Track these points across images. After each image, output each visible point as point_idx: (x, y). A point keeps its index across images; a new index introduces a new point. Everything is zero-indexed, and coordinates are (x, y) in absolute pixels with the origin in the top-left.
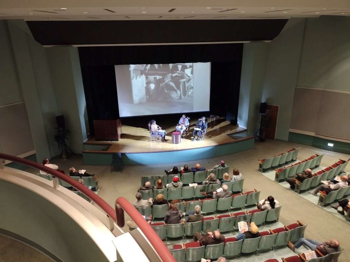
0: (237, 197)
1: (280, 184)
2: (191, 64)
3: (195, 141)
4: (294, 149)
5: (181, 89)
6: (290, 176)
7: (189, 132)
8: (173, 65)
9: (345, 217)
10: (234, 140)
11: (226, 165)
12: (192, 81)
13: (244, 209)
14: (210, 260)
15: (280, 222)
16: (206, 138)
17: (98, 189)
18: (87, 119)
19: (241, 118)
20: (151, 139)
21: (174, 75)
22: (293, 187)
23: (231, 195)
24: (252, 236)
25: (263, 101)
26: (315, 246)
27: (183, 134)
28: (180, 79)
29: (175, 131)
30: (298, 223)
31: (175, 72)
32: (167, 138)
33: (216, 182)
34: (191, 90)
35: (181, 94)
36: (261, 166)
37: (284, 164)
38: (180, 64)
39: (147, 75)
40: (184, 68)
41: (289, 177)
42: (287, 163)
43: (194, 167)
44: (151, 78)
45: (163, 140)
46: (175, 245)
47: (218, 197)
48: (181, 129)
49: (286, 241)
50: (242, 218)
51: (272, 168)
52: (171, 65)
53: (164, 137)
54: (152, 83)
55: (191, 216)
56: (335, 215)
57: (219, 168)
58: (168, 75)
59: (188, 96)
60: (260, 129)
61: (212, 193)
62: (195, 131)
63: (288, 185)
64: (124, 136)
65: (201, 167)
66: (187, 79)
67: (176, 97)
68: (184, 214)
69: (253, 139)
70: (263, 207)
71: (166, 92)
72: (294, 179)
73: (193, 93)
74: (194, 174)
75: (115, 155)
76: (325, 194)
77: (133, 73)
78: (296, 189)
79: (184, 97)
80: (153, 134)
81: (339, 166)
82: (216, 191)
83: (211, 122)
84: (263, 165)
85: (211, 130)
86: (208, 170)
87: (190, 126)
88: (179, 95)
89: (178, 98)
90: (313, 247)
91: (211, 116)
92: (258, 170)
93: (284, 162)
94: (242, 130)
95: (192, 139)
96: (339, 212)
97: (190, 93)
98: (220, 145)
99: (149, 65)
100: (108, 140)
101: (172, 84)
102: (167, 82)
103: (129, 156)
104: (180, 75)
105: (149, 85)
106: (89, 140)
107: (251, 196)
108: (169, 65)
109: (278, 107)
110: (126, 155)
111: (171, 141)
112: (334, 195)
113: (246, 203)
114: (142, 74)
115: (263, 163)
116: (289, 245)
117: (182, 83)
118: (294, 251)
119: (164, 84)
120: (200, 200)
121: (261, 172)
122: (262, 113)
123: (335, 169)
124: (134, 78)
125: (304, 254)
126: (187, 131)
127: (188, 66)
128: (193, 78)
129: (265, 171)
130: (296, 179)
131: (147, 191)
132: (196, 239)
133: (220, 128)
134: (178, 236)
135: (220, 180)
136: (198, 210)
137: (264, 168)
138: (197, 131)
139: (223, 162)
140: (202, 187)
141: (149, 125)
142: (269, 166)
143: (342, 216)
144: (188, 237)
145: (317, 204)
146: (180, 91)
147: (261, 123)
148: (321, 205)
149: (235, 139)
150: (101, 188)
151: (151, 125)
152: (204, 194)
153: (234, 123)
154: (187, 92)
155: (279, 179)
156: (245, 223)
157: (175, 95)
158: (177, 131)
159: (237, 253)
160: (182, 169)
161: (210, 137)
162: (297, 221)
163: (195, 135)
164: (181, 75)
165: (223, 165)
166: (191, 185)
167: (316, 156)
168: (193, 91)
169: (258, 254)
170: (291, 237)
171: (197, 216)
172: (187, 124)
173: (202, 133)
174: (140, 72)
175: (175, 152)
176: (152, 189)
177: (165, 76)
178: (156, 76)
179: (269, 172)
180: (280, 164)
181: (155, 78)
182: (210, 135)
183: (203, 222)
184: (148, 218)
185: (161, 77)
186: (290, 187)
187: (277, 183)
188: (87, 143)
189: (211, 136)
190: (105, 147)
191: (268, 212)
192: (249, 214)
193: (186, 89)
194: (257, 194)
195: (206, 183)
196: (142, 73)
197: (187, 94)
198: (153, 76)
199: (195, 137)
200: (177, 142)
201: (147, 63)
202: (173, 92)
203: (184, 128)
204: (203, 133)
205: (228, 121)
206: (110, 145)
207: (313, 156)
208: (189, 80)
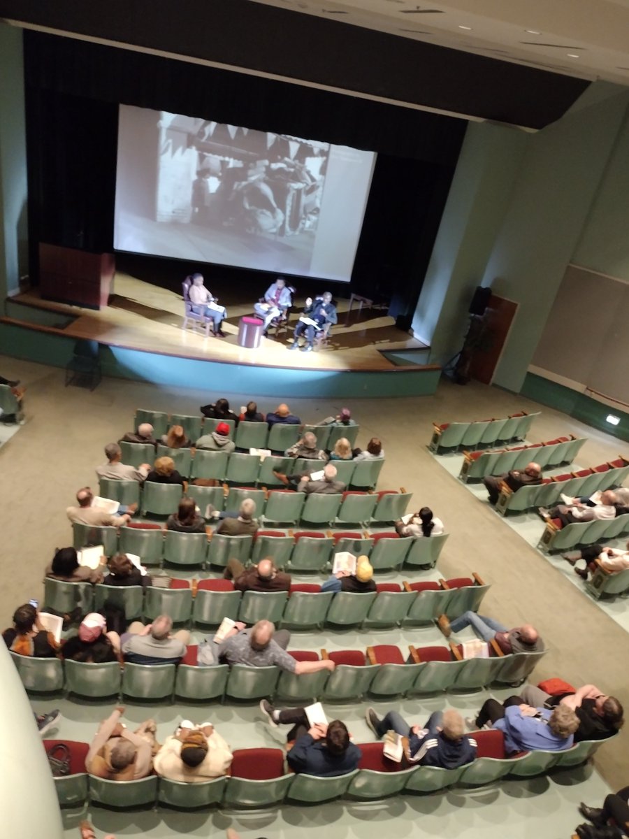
0: (355, 496)
1: (470, 487)
2: (324, 146)
3: (297, 351)
4: (525, 415)
5: (288, 209)
6: (495, 474)
7: (286, 325)
8: (276, 139)
9: (586, 583)
10: (391, 367)
11: (352, 422)
12: (318, 192)
13: (366, 527)
14: (244, 625)
15: (440, 570)
16: (323, 348)
17: (21, 419)
18: (26, 237)
19: (422, 316)
20: (186, 322)
21: (275, 166)
22: (495, 498)
23: (340, 492)
24: (356, 588)
25: (485, 284)
26: (493, 633)
27: (270, 327)
28: (289, 182)
29: (252, 315)
30: (473, 580)
31: (279, 157)
32: (226, 327)
33: (316, 457)
34: (313, 218)
35: (284, 222)
36: (436, 438)
37: (491, 445)
38: (296, 141)
39: (203, 150)
40: (305, 152)
41: (492, 475)
42: (499, 443)
43: (274, 412)
44: (214, 160)
45: (217, 330)
46: (173, 580)
47: (309, 491)
48: (268, 313)
49: (435, 613)
50: (351, 546)
51: (461, 449)
52: (271, 137)
53: (220, 325)
54: (214, 175)
55: (229, 521)
56: (567, 576)
57: (334, 424)
58: (259, 163)
59: (302, 231)
60: (462, 353)
61: (298, 479)
62: (302, 325)
63: (484, 494)
64: (115, 301)
65: (291, 414)
66: (307, 185)
67: (271, 228)
68: (217, 514)
69: (438, 374)
70: (405, 530)
71: (247, 206)
72: (501, 481)
73: (316, 224)
74: (269, 429)
75: (82, 345)
76: (557, 527)
77: (168, 137)
78: (498, 504)
79: (291, 230)
80: (192, 310)
81: (610, 470)
82: (310, 477)
83: (351, 311)
84: (442, 436)
85: (342, 330)
86: (307, 425)
87: (290, 310)
88: (281, 224)
89: (274, 230)
90: (487, 634)
91: (353, 296)
92: (428, 447)
93: (493, 439)
94: (419, 345)
95: (291, 343)
96: (578, 571)
97: (308, 223)
98: (352, 371)
99: (213, 124)
100: (72, 304)
101: (266, 190)
102: (255, 181)
103: (118, 353)
104: (292, 170)
105: (203, 179)
106: (23, 292)
107: (389, 500)
108: (266, 136)
109: (516, 305)
110: (110, 349)
111: (236, 338)
112: (577, 533)
113: (373, 516)
114: (189, 145)
115: (442, 433)
116: (440, 622)
117: (292, 192)
118: (447, 636)
119: (246, 186)
120: (264, 490)
121: (434, 454)
122: (475, 313)
123: (601, 475)
124: (166, 150)
125: (461, 645)
126: (281, 321)
127: (316, 151)
128: (323, 186)
129: (443, 451)
130: (504, 483)
131: (142, 446)
132: (229, 576)
133: (368, 331)
134: (191, 561)
135: (328, 452)
136: (247, 510)
137: (443, 444)
138: (306, 326)
139: (346, 412)
140: (280, 461)
141: (186, 286)
142: (455, 443)
143: (582, 581)
144: (215, 568)
145: (534, 546)
146: (284, 212)
147: (467, 337)
148: (542, 550)
149: (395, 364)
150: (30, 419)
151: (190, 287)
152: (280, 479)
153: (404, 326)
154: (301, 219)
155: (469, 476)
156: (352, 558)
157: (269, 222)
158: (255, 316)
159: (318, 620)
160: (244, 409)
161: (336, 348)
162: (474, 574)
163: (300, 335)
164: (294, 172)
165: (345, 420)
166: (254, 452)
167: (570, 438)
168: (318, 220)
169: (366, 629)
170: (448, 605)
171: (243, 523)
172: (286, 302)
173: (316, 333)
174: (184, 137)
175: (239, 367)
176: (155, 445)
177: (251, 165)
178: (227, 159)
179: (452, 456)
180: (483, 441)
181: (223, 163)
182: (335, 342)
183: (254, 540)
184: (127, 509)
185: (239, 164)
186: (489, 498)
187: (461, 484)
188: (15, 299)
189: (339, 346)
190: (62, 320)
191: (413, 542)
192: (369, 539)
193: (301, 210)
194: (404, 500)
195: (291, 455)
196: (191, 141)
197: (301, 226)
198: (219, 155)
199: (296, 341)
200: (249, 344)
201: (209, 118)
202: (264, 211)
203: (276, 313)
204: (319, 335)
205: (393, 318)
206: (76, 316)
207: (561, 438)
208: (312, 190)
